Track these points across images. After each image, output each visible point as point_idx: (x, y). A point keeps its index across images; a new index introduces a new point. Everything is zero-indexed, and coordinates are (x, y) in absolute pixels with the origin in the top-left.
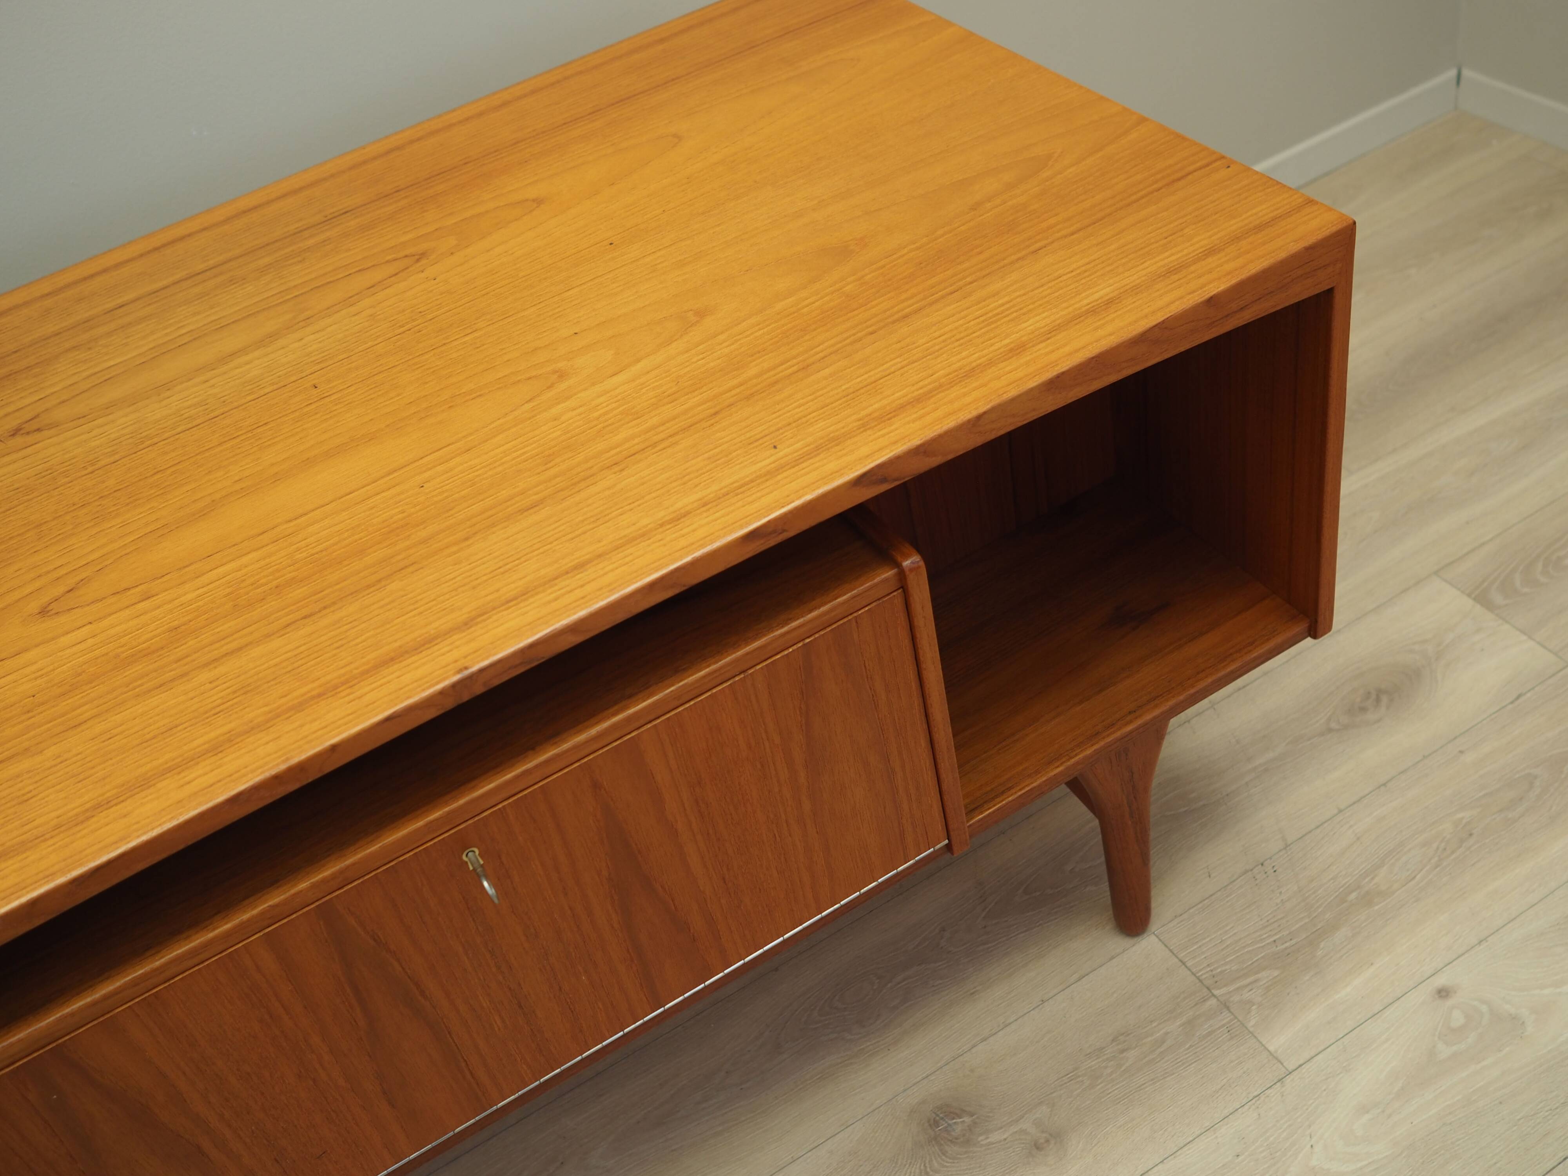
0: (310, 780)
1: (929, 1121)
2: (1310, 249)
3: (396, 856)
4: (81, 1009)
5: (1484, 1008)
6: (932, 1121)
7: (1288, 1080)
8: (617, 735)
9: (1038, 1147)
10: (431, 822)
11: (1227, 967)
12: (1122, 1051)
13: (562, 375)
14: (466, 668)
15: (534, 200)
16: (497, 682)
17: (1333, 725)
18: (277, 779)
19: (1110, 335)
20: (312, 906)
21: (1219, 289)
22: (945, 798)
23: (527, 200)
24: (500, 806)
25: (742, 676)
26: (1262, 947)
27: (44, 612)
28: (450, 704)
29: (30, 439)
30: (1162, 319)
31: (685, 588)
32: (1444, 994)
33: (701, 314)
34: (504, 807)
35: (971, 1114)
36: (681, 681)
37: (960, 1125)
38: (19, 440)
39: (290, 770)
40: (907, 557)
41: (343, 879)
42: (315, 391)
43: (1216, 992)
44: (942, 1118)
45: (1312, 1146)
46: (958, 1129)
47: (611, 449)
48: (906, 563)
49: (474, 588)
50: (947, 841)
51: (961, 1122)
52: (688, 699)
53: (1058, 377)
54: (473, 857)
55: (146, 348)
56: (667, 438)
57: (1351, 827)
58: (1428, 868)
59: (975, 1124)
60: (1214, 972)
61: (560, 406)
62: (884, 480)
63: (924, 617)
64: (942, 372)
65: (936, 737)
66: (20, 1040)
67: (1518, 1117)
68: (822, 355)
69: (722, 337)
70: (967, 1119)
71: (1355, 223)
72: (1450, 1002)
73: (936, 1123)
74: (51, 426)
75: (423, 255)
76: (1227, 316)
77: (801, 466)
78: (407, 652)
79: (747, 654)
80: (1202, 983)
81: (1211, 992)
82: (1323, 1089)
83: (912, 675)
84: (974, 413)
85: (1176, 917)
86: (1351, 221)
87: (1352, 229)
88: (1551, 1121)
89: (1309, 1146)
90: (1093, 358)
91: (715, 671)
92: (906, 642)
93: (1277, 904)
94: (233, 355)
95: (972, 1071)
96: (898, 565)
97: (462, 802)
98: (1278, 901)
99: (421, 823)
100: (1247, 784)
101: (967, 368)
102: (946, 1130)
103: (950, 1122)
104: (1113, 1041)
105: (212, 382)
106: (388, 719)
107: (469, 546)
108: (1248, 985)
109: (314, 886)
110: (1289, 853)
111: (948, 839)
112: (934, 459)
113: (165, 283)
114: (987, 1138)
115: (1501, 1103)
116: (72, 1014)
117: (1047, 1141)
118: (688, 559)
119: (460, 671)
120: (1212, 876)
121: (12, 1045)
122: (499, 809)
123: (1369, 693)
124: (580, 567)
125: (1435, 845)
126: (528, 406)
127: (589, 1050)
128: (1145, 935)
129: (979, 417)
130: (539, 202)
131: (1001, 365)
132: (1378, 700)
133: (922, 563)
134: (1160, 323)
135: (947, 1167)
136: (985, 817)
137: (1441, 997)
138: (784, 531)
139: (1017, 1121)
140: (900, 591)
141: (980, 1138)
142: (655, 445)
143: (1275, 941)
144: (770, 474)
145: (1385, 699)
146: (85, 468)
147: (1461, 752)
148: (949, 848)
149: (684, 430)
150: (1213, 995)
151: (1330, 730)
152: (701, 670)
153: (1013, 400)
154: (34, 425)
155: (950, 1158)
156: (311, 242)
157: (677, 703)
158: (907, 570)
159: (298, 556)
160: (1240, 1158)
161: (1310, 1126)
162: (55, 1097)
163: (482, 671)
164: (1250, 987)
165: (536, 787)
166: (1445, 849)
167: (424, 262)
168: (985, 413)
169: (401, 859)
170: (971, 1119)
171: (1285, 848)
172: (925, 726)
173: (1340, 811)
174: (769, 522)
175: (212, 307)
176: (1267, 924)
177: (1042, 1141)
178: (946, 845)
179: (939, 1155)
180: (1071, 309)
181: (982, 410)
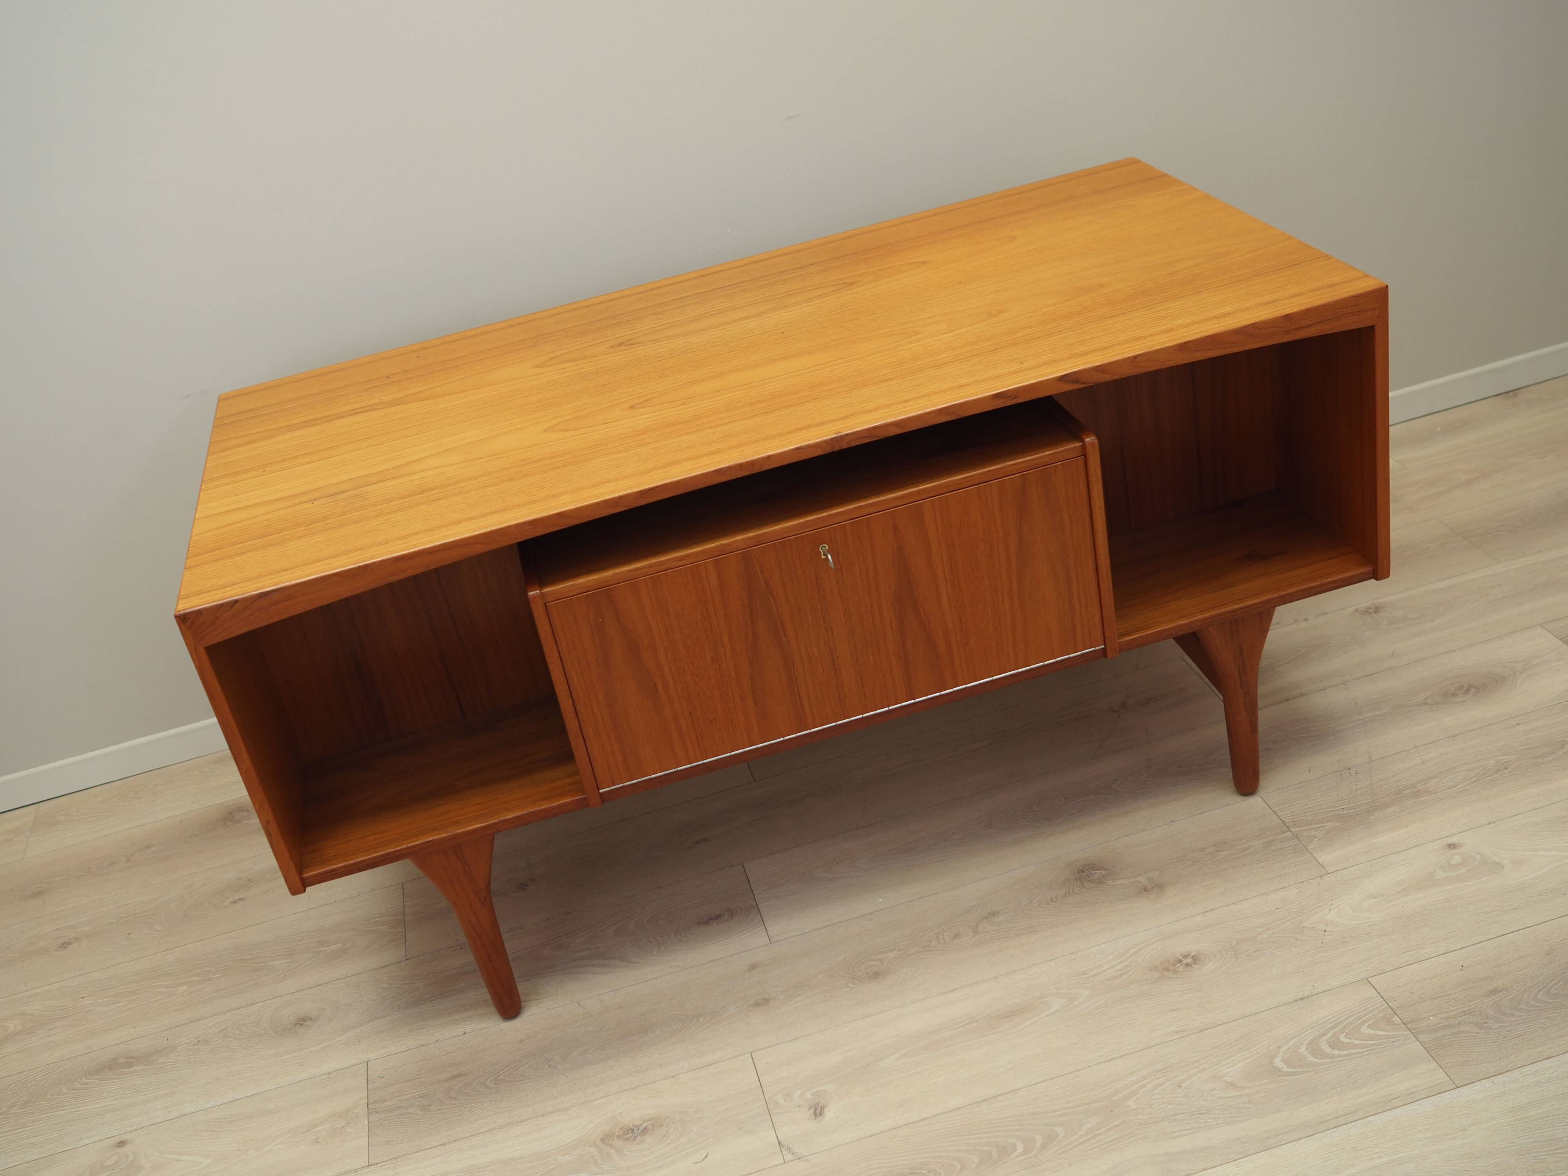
0: (755, 472)
1: (1078, 870)
2: (1355, 297)
3: (786, 535)
4: (623, 572)
5: (1478, 857)
6: (1080, 870)
7: (1326, 877)
8: (912, 500)
9: (1145, 890)
10: (807, 521)
11: (1305, 818)
12: (1218, 851)
13: (917, 333)
14: (840, 433)
15: (922, 262)
16: (853, 444)
17: (1428, 701)
18: (740, 466)
19: (1222, 326)
20: (741, 551)
21: (1293, 311)
22: (1104, 611)
23: (918, 262)
24: (844, 523)
25: (985, 484)
26: (1333, 811)
27: (632, 407)
28: (828, 450)
29: (628, 347)
30: (1255, 322)
31: (959, 417)
32: (1452, 846)
33: (1000, 312)
34: (845, 524)
35: (1107, 870)
36: (951, 478)
37: (1097, 874)
38: (622, 348)
39: (747, 463)
40: (1088, 436)
41: (759, 541)
42: (783, 335)
43: (1291, 829)
44: (1087, 870)
45: (1330, 910)
46: (1096, 876)
47: (935, 361)
48: (1087, 440)
49: (850, 407)
50: (1103, 646)
51: (1099, 873)
52: (953, 490)
53: (1186, 343)
54: (824, 548)
55: (693, 315)
56: (966, 358)
57: (1420, 756)
58: (1468, 782)
59: (1108, 875)
60: (1295, 820)
61: (912, 345)
62: (1076, 382)
63: (1096, 476)
64: (1122, 338)
65: (1099, 563)
66: (594, 579)
67: (1479, 912)
68: (1060, 330)
69: (1009, 321)
70: (1103, 872)
71: (1387, 287)
72: (1454, 851)
73: (1083, 871)
74: (639, 343)
75: (853, 283)
76: (1298, 328)
77: (1032, 370)
78: (811, 426)
79: (989, 471)
80: (1285, 824)
81: (1289, 829)
82: (1349, 883)
83: (1086, 515)
84: (1133, 354)
85: (1278, 789)
86: (1385, 285)
87: (1385, 290)
88: (1501, 916)
89: (1328, 909)
90: (1208, 336)
91: (970, 476)
92: (1084, 492)
93: (1352, 790)
94: (739, 319)
95: (1114, 850)
96: (1083, 441)
97: (825, 514)
98: (1354, 788)
99: (802, 520)
100: (1354, 727)
101: (1137, 337)
102: (1088, 875)
103: (1092, 872)
104: (1214, 845)
105: (727, 329)
106: (797, 449)
107: (851, 392)
108: (1317, 828)
109: (743, 540)
110: (1371, 765)
111: (1105, 645)
112: (1106, 376)
113: (707, 290)
114: (1114, 882)
115: (1470, 904)
116: (619, 573)
117: (1153, 888)
118: (962, 401)
119: (836, 433)
120: (1311, 771)
121: (590, 580)
122: (843, 525)
123: (1462, 686)
124: (907, 401)
125: (1477, 772)
126: (896, 344)
127: (867, 713)
128: (1254, 796)
129: (1135, 357)
130: (924, 263)
131: (1156, 337)
132: (1468, 690)
133: (1096, 441)
134: (1252, 324)
135: (1082, 892)
136: (1131, 639)
137: (1449, 848)
138: (1016, 398)
139: (1136, 876)
140: (1083, 457)
141: (1108, 882)
142: (958, 360)
143: (1343, 809)
144: (1015, 372)
145: (1473, 691)
146: (656, 359)
147: (1518, 724)
148: (1104, 652)
149: (976, 355)
150: (1290, 831)
151: (1426, 704)
152: (963, 474)
153: (1157, 351)
154: (631, 342)
155: (1086, 889)
156: (791, 276)
157: (948, 490)
158: (1087, 444)
159: (762, 393)
160: (1279, 910)
161: (1332, 900)
162: (600, 620)
163: (847, 435)
164: (1317, 829)
165: (864, 517)
166: (1484, 774)
167: (853, 286)
168: (1139, 355)
169: (789, 538)
170: (1106, 872)
171: (1368, 763)
172: (1093, 555)
173: (1416, 747)
174: (1009, 390)
175: (731, 300)
176: (1341, 799)
177: (1150, 887)
178: (1103, 648)
179: (1080, 887)
180: (1206, 316)
181: (1137, 353)
